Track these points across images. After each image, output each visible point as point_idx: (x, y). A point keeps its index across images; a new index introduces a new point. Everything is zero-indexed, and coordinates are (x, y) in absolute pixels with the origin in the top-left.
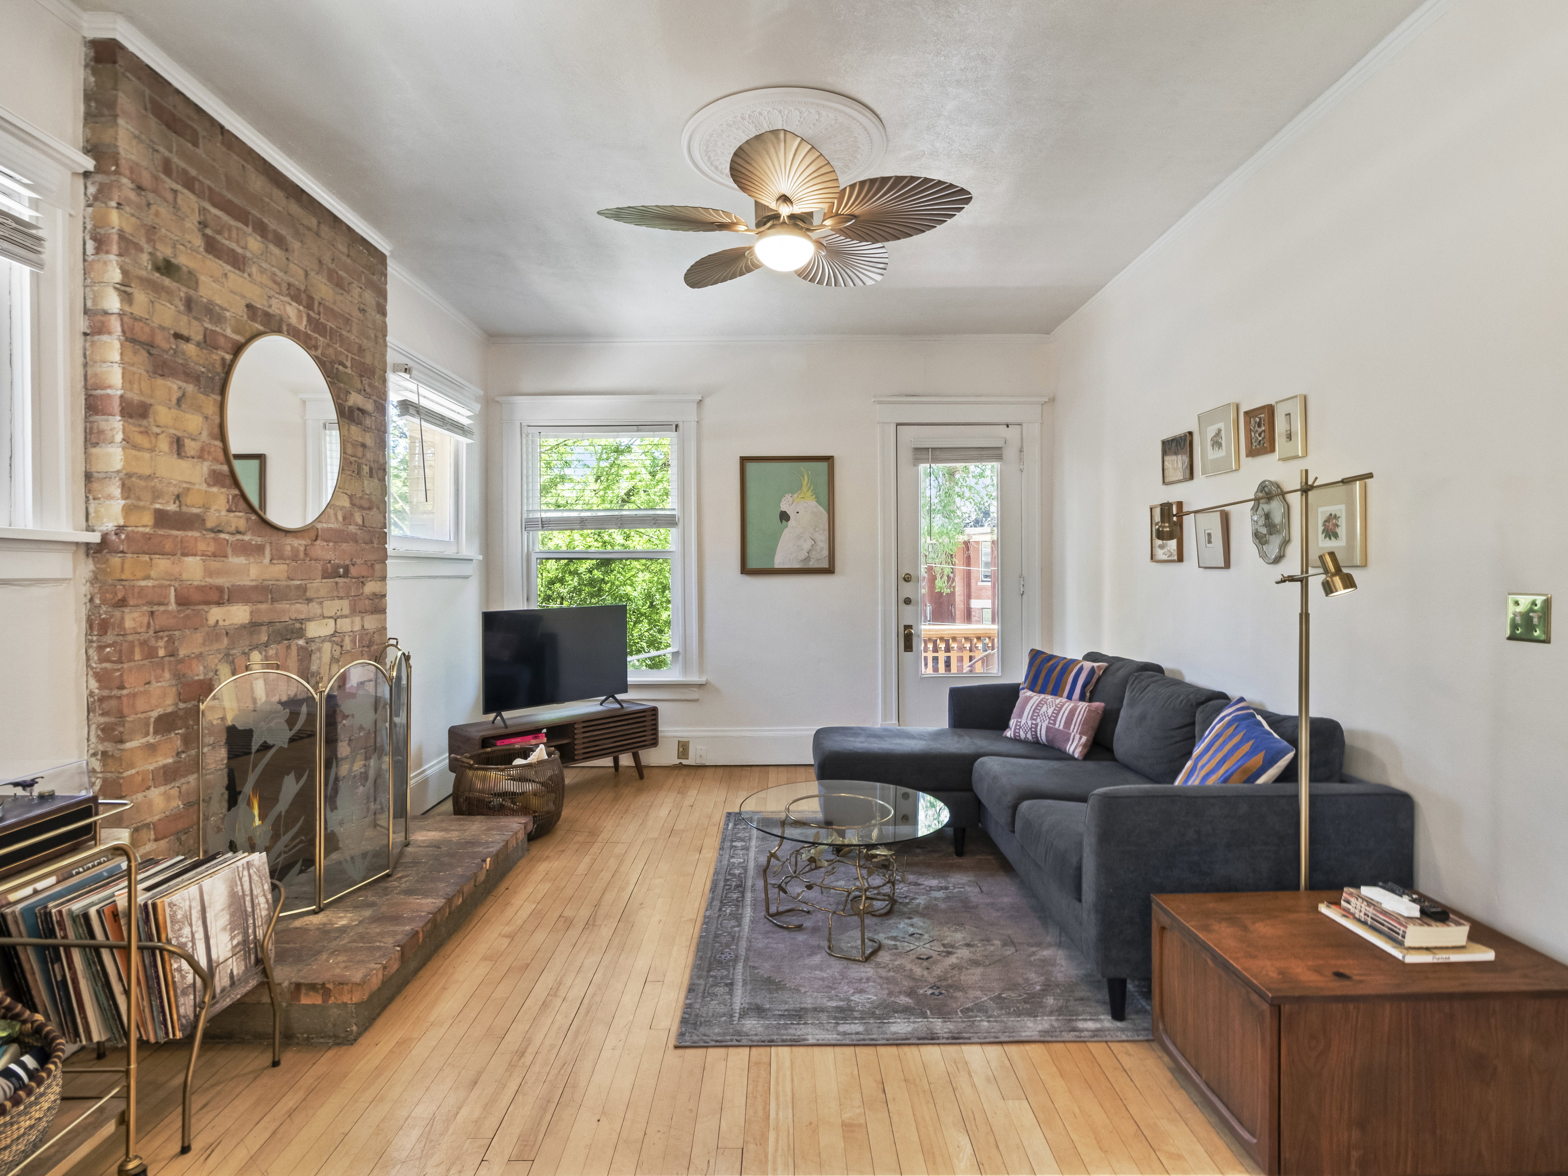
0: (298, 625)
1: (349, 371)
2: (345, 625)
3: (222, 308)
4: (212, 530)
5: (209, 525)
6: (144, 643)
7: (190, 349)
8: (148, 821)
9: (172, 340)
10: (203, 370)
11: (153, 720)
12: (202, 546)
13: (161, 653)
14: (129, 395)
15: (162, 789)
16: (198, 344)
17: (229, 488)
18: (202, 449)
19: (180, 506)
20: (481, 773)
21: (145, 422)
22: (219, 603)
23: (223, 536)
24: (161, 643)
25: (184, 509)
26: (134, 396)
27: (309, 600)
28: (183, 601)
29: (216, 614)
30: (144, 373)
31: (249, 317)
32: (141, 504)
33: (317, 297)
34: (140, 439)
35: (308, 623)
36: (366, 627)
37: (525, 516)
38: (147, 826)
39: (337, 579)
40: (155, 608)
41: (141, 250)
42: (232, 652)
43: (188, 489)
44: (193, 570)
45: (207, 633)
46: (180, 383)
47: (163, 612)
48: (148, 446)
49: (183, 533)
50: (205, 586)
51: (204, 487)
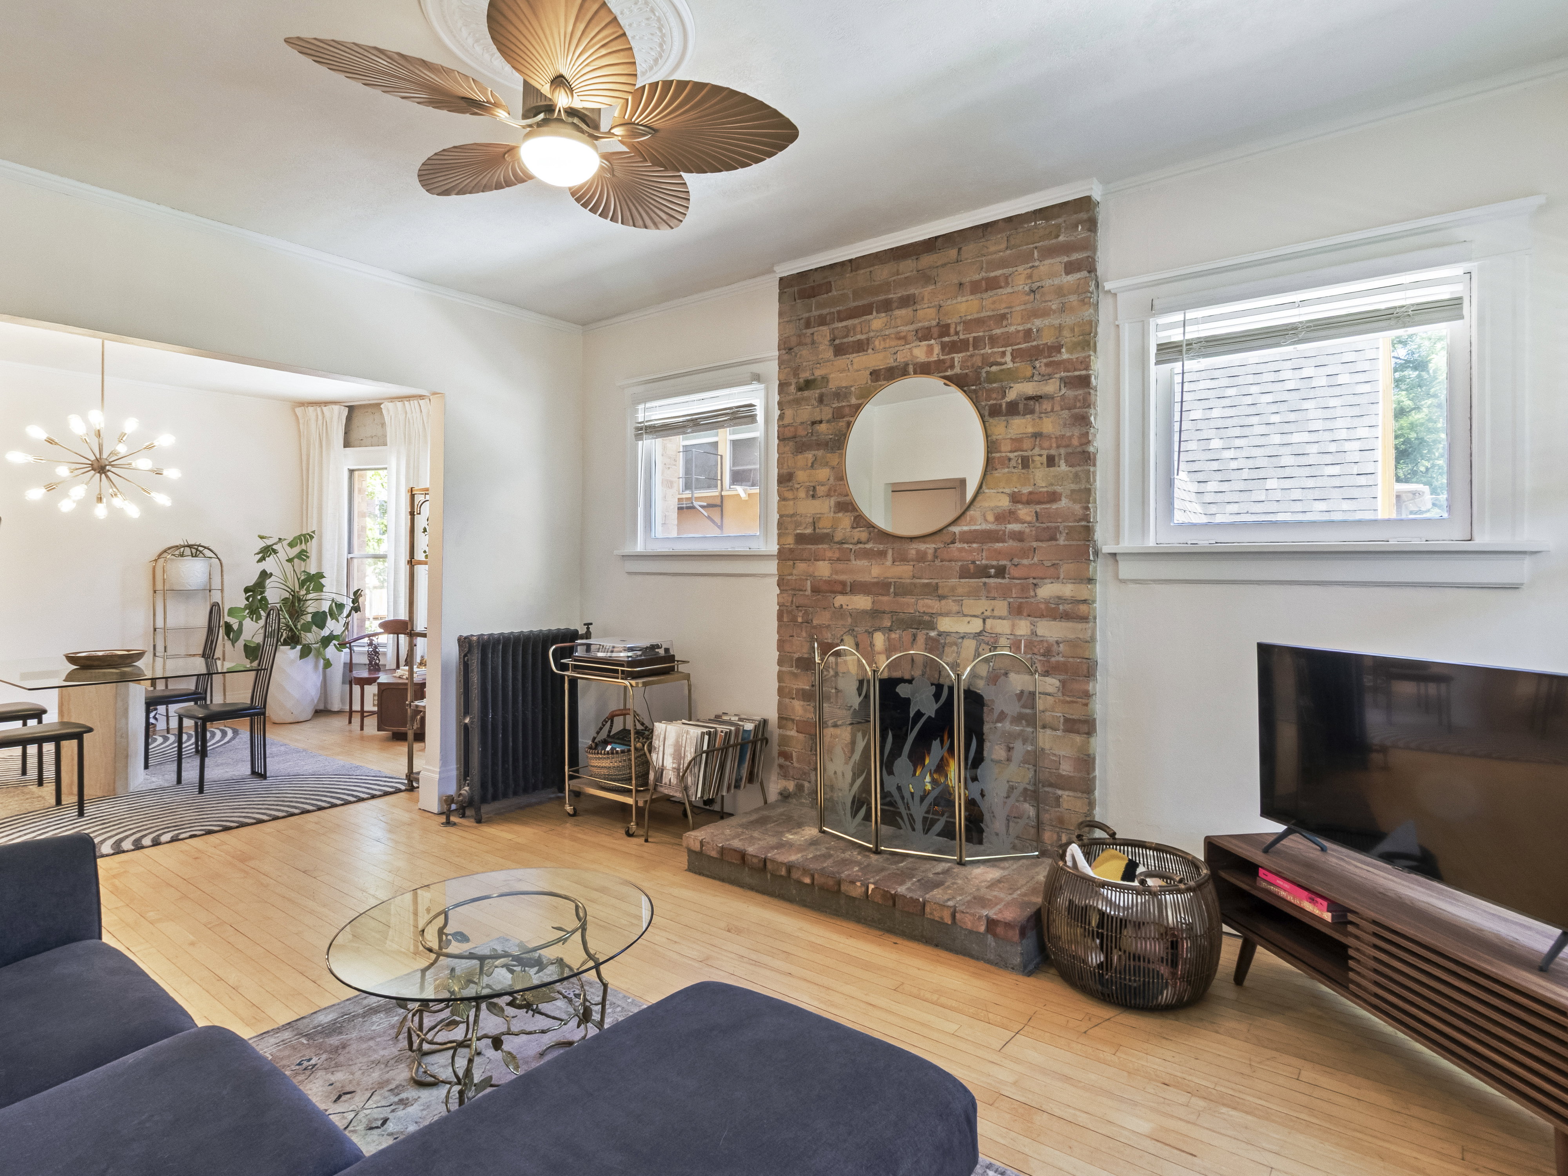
0: (926, 618)
1: (1010, 365)
2: (1002, 627)
3: (846, 388)
4: (838, 543)
5: (836, 539)
6: (788, 613)
7: (823, 427)
8: (793, 717)
9: (809, 427)
10: (831, 437)
11: (795, 659)
12: (829, 554)
13: (800, 620)
14: (781, 471)
15: (801, 703)
16: (828, 421)
17: (851, 512)
18: (830, 490)
19: (814, 529)
21: (791, 484)
22: (843, 593)
23: (846, 546)
24: (800, 614)
25: (817, 531)
26: (785, 470)
27: (942, 598)
28: (816, 590)
29: (840, 600)
30: (790, 455)
31: (872, 381)
32: (787, 531)
33: (952, 320)
34: (787, 494)
35: (940, 618)
36: (1039, 633)
38: (793, 720)
39: (984, 580)
40: (797, 592)
41: (791, 384)
42: (856, 629)
43: (820, 518)
44: (823, 570)
45: (834, 612)
46: (813, 452)
47: (801, 595)
48: (792, 497)
49: (816, 547)
50: (831, 581)
51: (832, 514)
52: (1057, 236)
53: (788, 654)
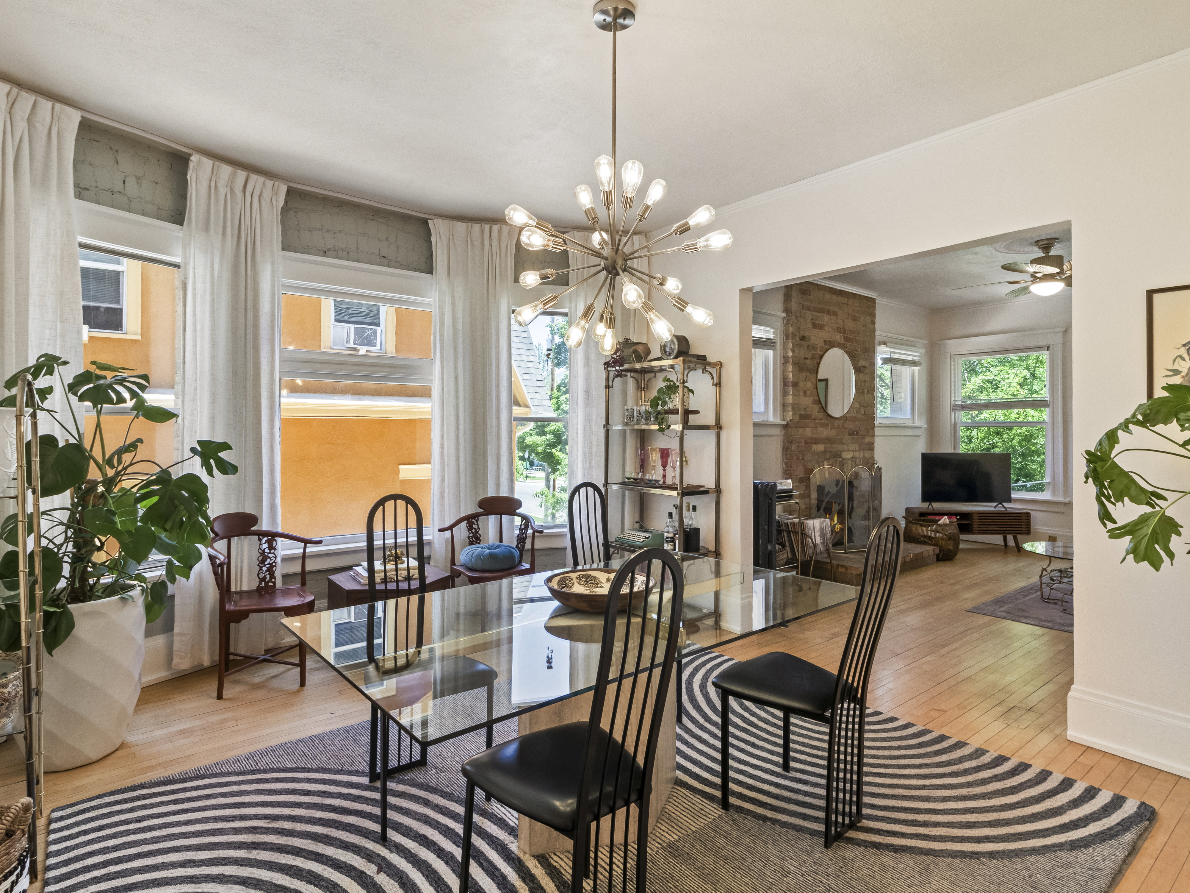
0: (840, 453)
1: (860, 352)
2: (857, 454)
3: (817, 345)
5: (813, 417)
6: (796, 455)
9: (804, 360)
12: (811, 425)
16: (811, 359)
18: (811, 393)
19: (806, 412)
20: (915, 526)
21: (797, 387)
22: (815, 444)
23: (816, 421)
24: (800, 455)
26: (795, 380)
27: (843, 444)
28: (806, 443)
30: (797, 372)
31: (825, 345)
32: (796, 412)
34: (796, 393)
35: (843, 453)
36: (866, 455)
37: (953, 403)
39: (854, 436)
41: (797, 335)
42: (818, 460)
43: (808, 406)
44: (808, 432)
45: (812, 453)
46: (806, 373)
47: (801, 445)
48: (798, 395)
49: (806, 421)
50: (811, 438)
51: (812, 405)
53: (796, 477)
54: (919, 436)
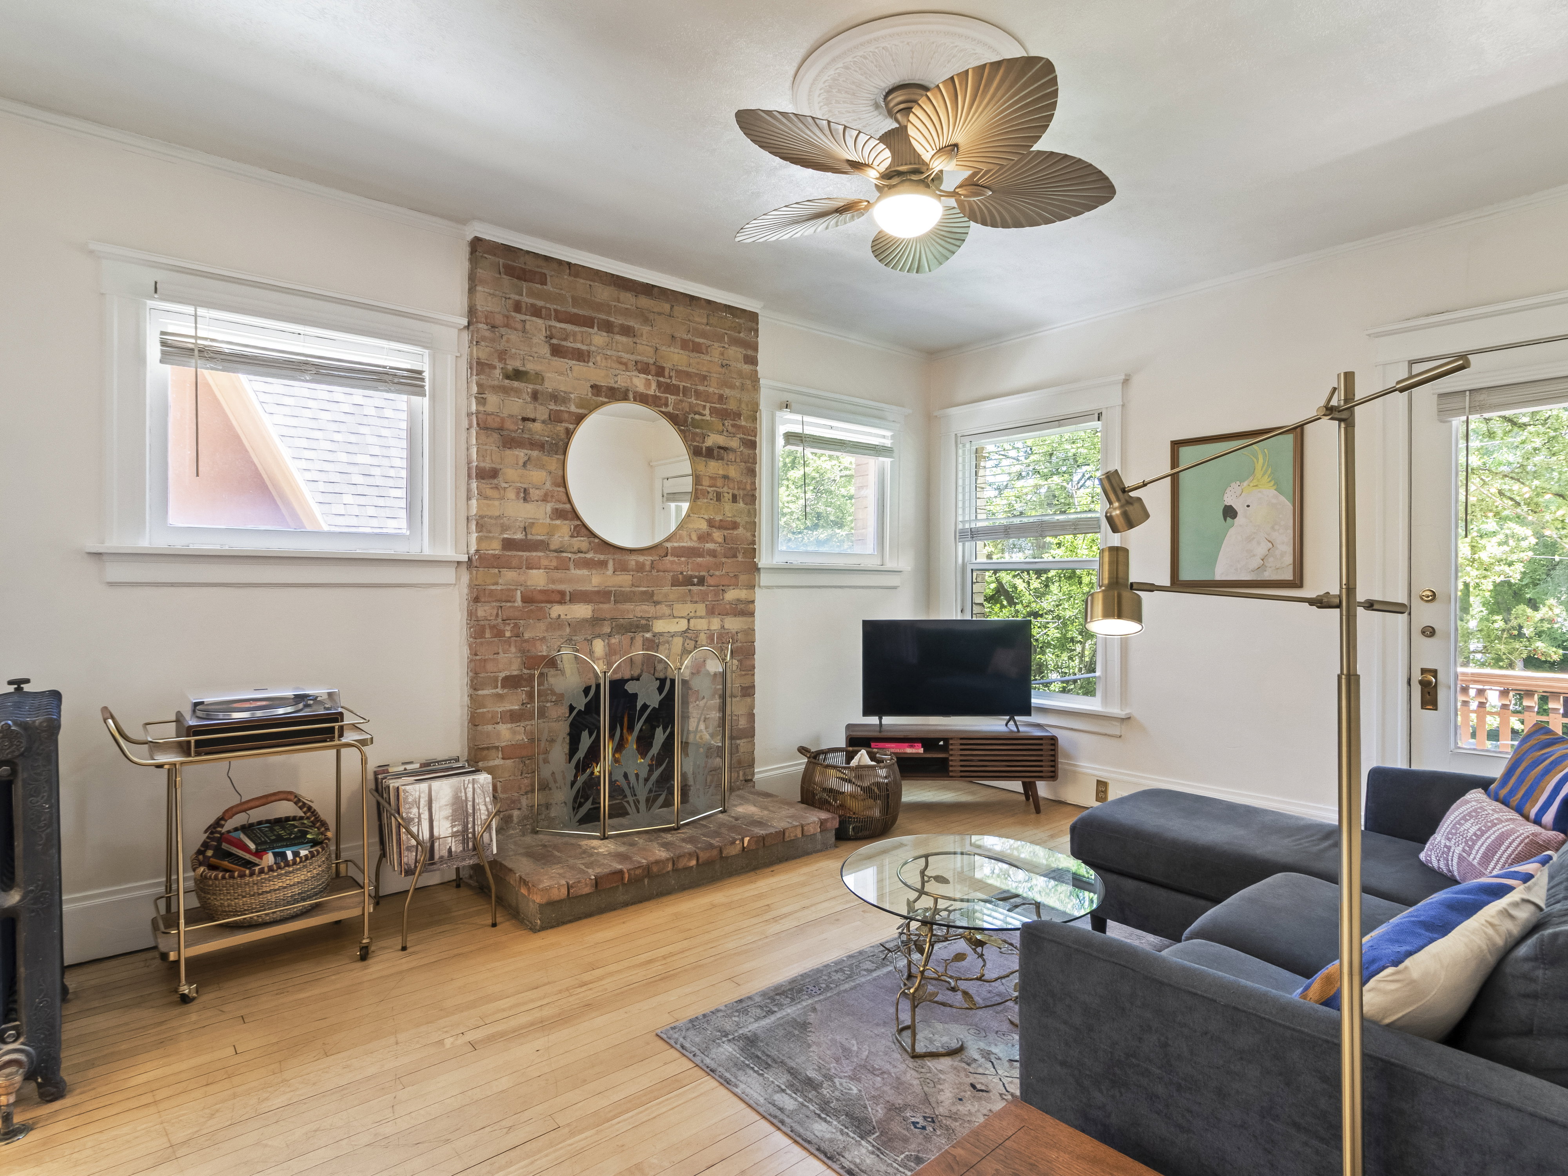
0: (643, 622)
1: (708, 418)
2: (700, 624)
3: (565, 392)
4: (556, 551)
5: (552, 547)
6: (492, 627)
7: (537, 426)
8: (497, 744)
9: (520, 422)
10: (547, 439)
11: (500, 678)
12: (545, 562)
13: (508, 634)
14: (482, 465)
15: (509, 726)
16: (543, 422)
17: (571, 520)
18: (546, 495)
19: (526, 535)
20: (819, 767)
21: (495, 481)
22: (561, 602)
23: (565, 555)
24: (508, 628)
25: (529, 537)
26: (487, 465)
27: (656, 603)
28: (528, 600)
29: (557, 610)
30: (494, 448)
31: (593, 394)
32: (491, 535)
33: (667, 365)
34: (490, 493)
35: (655, 621)
36: (726, 627)
37: (960, 526)
38: (497, 748)
39: (689, 587)
40: (503, 604)
41: (495, 368)
42: (574, 638)
43: (533, 523)
44: (537, 579)
45: (550, 623)
46: (526, 451)
47: (510, 607)
48: (498, 496)
49: (528, 554)
50: (548, 590)
51: (548, 521)
52: (740, 333)
53: (492, 675)
54: (895, 588)
